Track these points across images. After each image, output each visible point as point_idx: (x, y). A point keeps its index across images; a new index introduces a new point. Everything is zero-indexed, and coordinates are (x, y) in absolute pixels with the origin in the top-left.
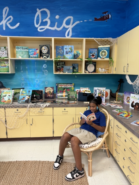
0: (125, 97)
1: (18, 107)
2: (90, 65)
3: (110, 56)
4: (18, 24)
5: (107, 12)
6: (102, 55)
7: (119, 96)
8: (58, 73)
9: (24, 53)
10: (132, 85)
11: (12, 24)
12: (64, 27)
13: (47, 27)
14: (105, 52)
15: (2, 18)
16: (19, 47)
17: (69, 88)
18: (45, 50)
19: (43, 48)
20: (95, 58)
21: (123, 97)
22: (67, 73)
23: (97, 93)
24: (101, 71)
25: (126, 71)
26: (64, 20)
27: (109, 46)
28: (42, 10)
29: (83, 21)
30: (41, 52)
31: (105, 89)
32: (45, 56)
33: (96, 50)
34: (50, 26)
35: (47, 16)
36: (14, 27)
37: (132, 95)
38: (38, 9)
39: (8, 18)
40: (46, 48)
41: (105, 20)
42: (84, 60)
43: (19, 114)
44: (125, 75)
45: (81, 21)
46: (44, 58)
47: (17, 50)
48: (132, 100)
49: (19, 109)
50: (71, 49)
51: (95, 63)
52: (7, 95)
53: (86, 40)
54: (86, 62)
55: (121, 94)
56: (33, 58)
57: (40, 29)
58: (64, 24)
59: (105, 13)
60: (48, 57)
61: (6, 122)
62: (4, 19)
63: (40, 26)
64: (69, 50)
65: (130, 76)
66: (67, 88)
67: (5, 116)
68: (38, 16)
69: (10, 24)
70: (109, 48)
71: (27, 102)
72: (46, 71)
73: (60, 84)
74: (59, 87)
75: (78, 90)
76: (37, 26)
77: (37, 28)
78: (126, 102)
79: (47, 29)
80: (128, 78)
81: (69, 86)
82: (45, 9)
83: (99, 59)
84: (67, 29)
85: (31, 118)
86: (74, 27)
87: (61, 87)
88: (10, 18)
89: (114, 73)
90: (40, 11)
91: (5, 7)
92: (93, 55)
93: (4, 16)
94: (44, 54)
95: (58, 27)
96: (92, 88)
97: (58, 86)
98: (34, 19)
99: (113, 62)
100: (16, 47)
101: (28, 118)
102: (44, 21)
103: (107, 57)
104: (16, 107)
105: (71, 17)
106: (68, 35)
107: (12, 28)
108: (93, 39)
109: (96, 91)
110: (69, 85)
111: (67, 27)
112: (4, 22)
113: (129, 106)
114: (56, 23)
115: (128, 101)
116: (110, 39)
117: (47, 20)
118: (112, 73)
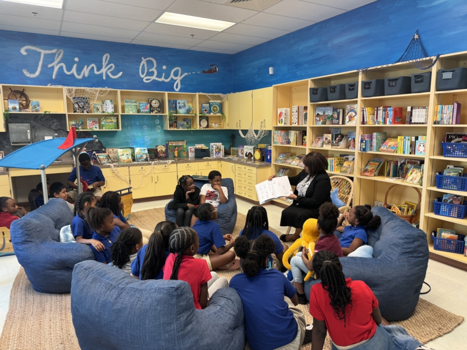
0: (240, 150)
1: (143, 165)
2: (203, 120)
3: (221, 111)
4: (121, 73)
5: (214, 65)
6: (214, 110)
7: (233, 150)
8: (172, 129)
9: (133, 107)
10: (244, 138)
11: (114, 73)
12: (172, 79)
13: (154, 78)
14: (216, 107)
15: (102, 65)
16: (128, 100)
17: (181, 146)
18: (156, 105)
19: (154, 102)
20: (207, 113)
21: (237, 151)
22: (181, 129)
23: (214, 148)
24: (215, 126)
25: (238, 126)
26: (171, 71)
27: (220, 101)
28: (147, 59)
29: (192, 73)
30: (151, 106)
31: (221, 144)
32: (156, 111)
33: (208, 105)
34: (157, 77)
35: (153, 66)
36: (116, 77)
37: (245, 147)
38: (143, 58)
39: (109, 66)
40: (158, 101)
41: (212, 73)
42: (198, 115)
43: (144, 171)
44: (238, 130)
45: (190, 73)
46: (156, 113)
47: (125, 104)
48: (245, 151)
49: (144, 167)
50: (184, 104)
51: (207, 119)
52: (125, 154)
53: (199, 95)
54: (200, 117)
55: (235, 149)
56: (144, 113)
57: (147, 80)
58: (172, 76)
59: (213, 66)
60: (159, 112)
61: (130, 181)
62: (104, 67)
63: (146, 76)
64: (183, 105)
65: (242, 130)
66: (179, 146)
67: (129, 175)
68: (144, 65)
69: (110, 72)
70: (220, 103)
71: (146, 160)
72: (158, 127)
73: (171, 141)
74: (170, 144)
75: (192, 147)
76: (142, 76)
77: (143, 78)
78: (240, 154)
79: (154, 80)
80: (240, 132)
81: (180, 144)
82: (151, 59)
83: (212, 114)
84: (175, 81)
85: (156, 175)
86: (182, 79)
87: (172, 145)
88: (112, 67)
89: (227, 128)
90: (146, 60)
91: (105, 54)
92: (206, 110)
93: (104, 64)
94: (154, 108)
95: (166, 78)
96: (207, 144)
97: (168, 144)
98: (139, 69)
99: (225, 118)
100: (125, 100)
101: (153, 175)
102: (150, 70)
103: (218, 112)
104: (140, 165)
105: (179, 68)
106: (177, 87)
107: (113, 77)
108: (206, 95)
109: (212, 146)
110: (181, 142)
111: (175, 78)
112: (103, 70)
113: (243, 157)
114: (164, 74)
115: (242, 154)
116: (220, 94)
117: (154, 70)
118: (224, 128)
